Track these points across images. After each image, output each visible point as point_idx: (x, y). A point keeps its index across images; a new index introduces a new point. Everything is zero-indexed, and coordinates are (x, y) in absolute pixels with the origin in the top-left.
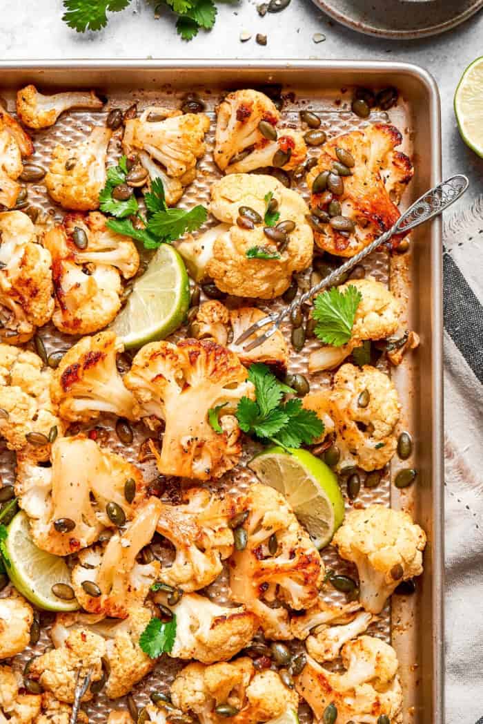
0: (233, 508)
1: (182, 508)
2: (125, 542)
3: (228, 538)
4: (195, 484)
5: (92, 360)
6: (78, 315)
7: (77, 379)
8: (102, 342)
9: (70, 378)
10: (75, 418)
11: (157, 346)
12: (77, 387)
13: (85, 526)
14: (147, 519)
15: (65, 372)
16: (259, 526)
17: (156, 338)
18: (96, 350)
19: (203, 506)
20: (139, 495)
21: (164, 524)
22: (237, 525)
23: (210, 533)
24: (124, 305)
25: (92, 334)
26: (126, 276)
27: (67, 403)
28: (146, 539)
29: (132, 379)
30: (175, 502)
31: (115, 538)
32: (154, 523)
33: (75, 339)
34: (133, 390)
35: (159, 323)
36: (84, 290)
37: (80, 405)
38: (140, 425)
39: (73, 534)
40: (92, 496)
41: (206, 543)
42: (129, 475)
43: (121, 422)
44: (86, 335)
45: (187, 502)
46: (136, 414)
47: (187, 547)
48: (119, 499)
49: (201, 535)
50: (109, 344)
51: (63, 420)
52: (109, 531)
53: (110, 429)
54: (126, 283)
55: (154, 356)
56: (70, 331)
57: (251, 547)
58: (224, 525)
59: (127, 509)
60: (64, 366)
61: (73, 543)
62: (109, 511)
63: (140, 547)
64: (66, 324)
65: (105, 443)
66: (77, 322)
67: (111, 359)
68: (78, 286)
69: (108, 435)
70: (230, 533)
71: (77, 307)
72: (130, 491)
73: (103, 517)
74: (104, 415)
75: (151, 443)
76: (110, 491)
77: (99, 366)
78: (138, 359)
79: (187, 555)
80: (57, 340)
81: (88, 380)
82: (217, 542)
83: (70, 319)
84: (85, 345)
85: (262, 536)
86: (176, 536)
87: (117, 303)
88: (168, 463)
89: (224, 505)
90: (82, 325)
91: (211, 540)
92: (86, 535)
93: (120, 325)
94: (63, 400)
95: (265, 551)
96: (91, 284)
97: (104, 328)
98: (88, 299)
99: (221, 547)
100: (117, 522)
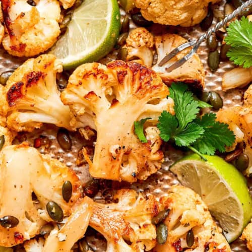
0: (156, 207)
1: (113, 206)
2: (62, 237)
3: (151, 233)
4: (124, 185)
5: (34, 79)
6: (23, 40)
7: (20, 95)
8: (42, 64)
9: (14, 94)
10: (20, 129)
11: (89, 67)
12: (21, 102)
13: (28, 222)
14: (82, 216)
15: (11, 89)
16: (178, 224)
17: (89, 60)
18: (38, 70)
19: (130, 204)
20: (75, 195)
21: (96, 220)
22: (159, 221)
23: (136, 228)
24: (64, 31)
25: (35, 57)
26: (66, 7)
27: (12, 116)
28: (80, 233)
29: (68, 96)
30: (108, 201)
31: (54, 232)
32: (87, 220)
33: (21, 60)
34: (70, 105)
35: (92, 47)
36: (28, 18)
37: (24, 118)
38: (77, 134)
39: (18, 228)
40: (34, 196)
41: (132, 238)
42: (66, 178)
43: (61, 132)
44: (30, 57)
45: (116, 201)
46: (73, 125)
47: (115, 240)
48: (58, 198)
49: (129, 230)
50: (48, 65)
51: (11, 130)
52: (50, 225)
53: (53, 137)
54: (66, 13)
55: (86, 75)
56: (18, 54)
57: (171, 240)
58: (149, 221)
59: (65, 207)
60: (10, 84)
61: (18, 236)
62: (49, 209)
63: (76, 240)
64: (13, 48)
65: (48, 149)
66: (23, 46)
67: (51, 78)
68: (23, 15)
69: (50, 142)
70: (153, 229)
71: (22, 33)
72: (67, 192)
73: (44, 214)
74: (47, 126)
75: (84, 150)
76: (50, 192)
77: (40, 84)
78: (73, 78)
79: (116, 247)
80: (8, 62)
81: (30, 96)
82: (142, 237)
83: (17, 43)
84: (29, 66)
85: (180, 231)
86: (106, 231)
87: (57, 30)
88: (99, 168)
89: (149, 204)
90: (26, 49)
91: (137, 234)
92: (29, 229)
93: (60, 49)
94: (9, 113)
95: (184, 244)
96: (34, 14)
97: (47, 52)
98: (31, 27)
99: (146, 241)
100: (56, 219)
